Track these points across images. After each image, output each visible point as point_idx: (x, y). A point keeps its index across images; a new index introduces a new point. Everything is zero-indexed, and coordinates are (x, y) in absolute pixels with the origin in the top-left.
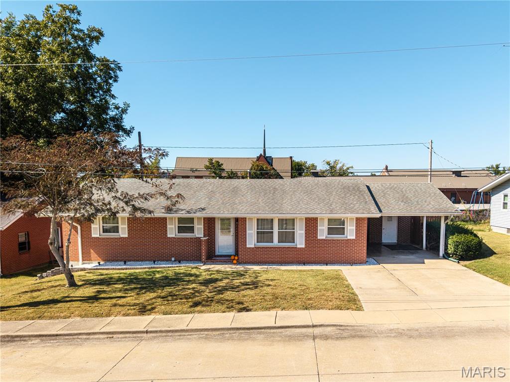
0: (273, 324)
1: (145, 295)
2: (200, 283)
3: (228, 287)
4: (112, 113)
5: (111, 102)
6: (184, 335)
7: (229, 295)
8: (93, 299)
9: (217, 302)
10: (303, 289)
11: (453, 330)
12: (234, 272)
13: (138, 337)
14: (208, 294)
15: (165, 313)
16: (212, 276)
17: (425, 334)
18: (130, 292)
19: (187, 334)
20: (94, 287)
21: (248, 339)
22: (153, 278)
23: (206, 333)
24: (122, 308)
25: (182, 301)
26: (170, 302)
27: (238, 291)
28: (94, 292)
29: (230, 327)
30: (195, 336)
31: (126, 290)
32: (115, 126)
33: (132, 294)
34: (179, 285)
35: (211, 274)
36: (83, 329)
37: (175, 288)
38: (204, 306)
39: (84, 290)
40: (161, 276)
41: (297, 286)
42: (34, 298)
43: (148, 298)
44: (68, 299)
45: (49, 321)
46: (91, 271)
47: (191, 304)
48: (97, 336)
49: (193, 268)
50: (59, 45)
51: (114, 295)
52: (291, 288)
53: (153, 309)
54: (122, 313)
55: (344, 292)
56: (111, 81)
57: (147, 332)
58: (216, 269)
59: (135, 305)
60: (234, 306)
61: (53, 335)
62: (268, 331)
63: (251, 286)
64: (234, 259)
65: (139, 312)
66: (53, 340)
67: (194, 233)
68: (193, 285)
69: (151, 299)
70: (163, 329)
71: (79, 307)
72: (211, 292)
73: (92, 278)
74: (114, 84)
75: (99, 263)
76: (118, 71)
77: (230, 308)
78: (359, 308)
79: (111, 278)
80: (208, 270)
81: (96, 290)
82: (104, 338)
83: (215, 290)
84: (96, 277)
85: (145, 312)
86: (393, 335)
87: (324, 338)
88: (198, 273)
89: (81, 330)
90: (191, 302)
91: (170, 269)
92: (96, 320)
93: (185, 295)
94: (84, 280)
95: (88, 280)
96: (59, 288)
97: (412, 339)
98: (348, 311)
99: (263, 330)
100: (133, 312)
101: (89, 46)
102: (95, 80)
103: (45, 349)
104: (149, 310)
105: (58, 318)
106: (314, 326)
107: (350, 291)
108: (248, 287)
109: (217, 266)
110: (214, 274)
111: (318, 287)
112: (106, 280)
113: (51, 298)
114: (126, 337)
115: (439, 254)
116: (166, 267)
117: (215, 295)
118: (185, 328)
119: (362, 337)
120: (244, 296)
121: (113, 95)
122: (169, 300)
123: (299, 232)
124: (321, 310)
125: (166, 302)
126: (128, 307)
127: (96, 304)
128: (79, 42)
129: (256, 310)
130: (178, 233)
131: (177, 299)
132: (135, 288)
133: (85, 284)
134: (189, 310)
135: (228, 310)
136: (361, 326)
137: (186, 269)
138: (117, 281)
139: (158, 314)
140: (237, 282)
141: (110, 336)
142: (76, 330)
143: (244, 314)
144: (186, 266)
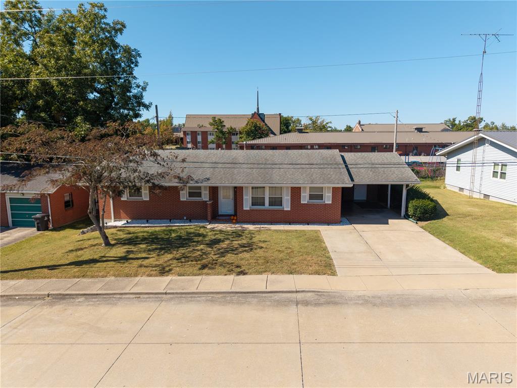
0: (264, 290)
1: (163, 256)
2: (207, 244)
3: (228, 249)
4: (135, 91)
5: (133, 82)
6: (195, 297)
7: (230, 258)
8: (124, 260)
9: (221, 265)
10: (289, 252)
11: (409, 298)
12: (233, 233)
13: (159, 297)
14: (213, 256)
15: (180, 275)
16: (217, 236)
17: (386, 302)
18: (152, 253)
19: (196, 296)
20: (124, 247)
21: (245, 303)
22: (169, 238)
23: (212, 295)
24: (147, 269)
25: (193, 263)
26: (183, 264)
27: (237, 254)
28: (124, 252)
29: (230, 291)
30: (203, 298)
31: (149, 250)
32: (136, 102)
33: (154, 255)
34: (190, 246)
35: (216, 234)
36: (117, 289)
37: (187, 249)
38: (210, 268)
39: (116, 249)
40: (175, 235)
41: (283, 249)
42: (78, 257)
43: (166, 259)
44: (105, 259)
45: (90, 280)
46: (122, 229)
47: (199, 266)
48: (128, 296)
49: (201, 227)
50: (90, 37)
51: (140, 255)
52: (279, 251)
53: (170, 270)
54: (146, 273)
55: (321, 257)
56: (132, 66)
57: (166, 293)
58: (219, 228)
59: (156, 266)
60: (233, 270)
61: (94, 295)
62: (261, 295)
63: (247, 249)
64: (233, 219)
65: (160, 273)
66: (95, 298)
67: (201, 197)
68: (202, 246)
69: (169, 260)
70: (179, 291)
71: (114, 267)
72: (215, 255)
73: (122, 237)
74: (136, 68)
75: (127, 221)
76: (138, 58)
77: (230, 271)
78: (334, 274)
79: (137, 237)
80: (212, 230)
81: (126, 250)
82: (133, 298)
83: (219, 252)
84: (125, 236)
85: (164, 273)
86: (360, 302)
87: (305, 304)
88: (205, 233)
89: (115, 290)
90: (199, 264)
91: (183, 227)
92: (127, 280)
93: (195, 257)
94: (116, 239)
95: (119, 239)
96: (97, 247)
97: (375, 307)
98: (325, 276)
99: (256, 294)
100: (154, 273)
101: (114, 37)
102: (120, 65)
103: (89, 308)
104: (167, 272)
105: (97, 277)
106: (297, 292)
107: (327, 255)
108: (245, 249)
109: (220, 225)
110: (218, 234)
111: (301, 250)
112: (133, 239)
113: (91, 258)
114: (150, 298)
115: (401, 215)
116: (180, 226)
117: (219, 257)
118: (195, 291)
119: (336, 303)
120: (242, 259)
121: (135, 76)
122: (182, 262)
123: (285, 198)
124: (303, 275)
125: (180, 264)
126: (151, 269)
127: (126, 265)
128: (107, 34)
129: (251, 274)
130: (189, 197)
131: (188, 261)
132: (156, 249)
133: (117, 244)
134: (198, 272)
135: (229, 273)
136: (335, 292)
137: (196, 229)
138: (142, 240)
139: (174, 275)
140: (236, 243)
141: (137, 296)
142: (111, 290)
143: (242, 277)
144: (195, 225)
